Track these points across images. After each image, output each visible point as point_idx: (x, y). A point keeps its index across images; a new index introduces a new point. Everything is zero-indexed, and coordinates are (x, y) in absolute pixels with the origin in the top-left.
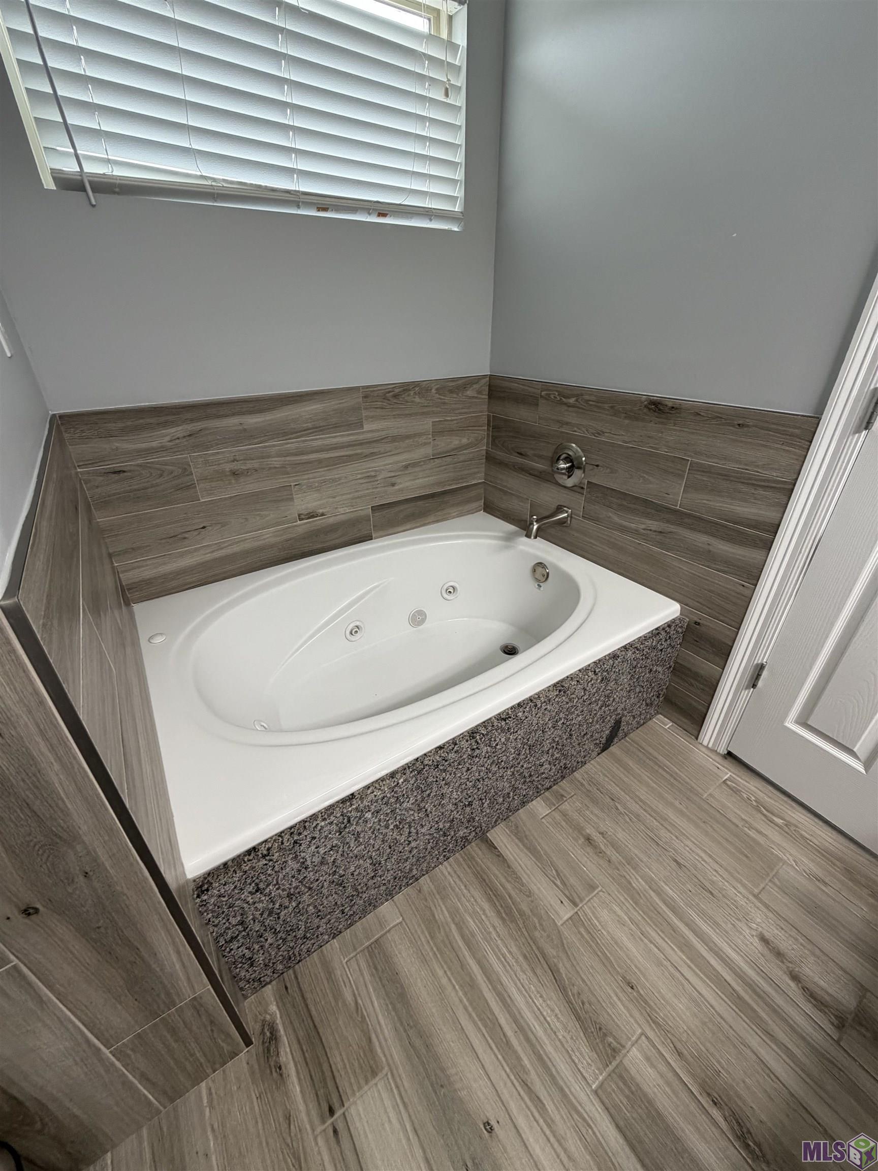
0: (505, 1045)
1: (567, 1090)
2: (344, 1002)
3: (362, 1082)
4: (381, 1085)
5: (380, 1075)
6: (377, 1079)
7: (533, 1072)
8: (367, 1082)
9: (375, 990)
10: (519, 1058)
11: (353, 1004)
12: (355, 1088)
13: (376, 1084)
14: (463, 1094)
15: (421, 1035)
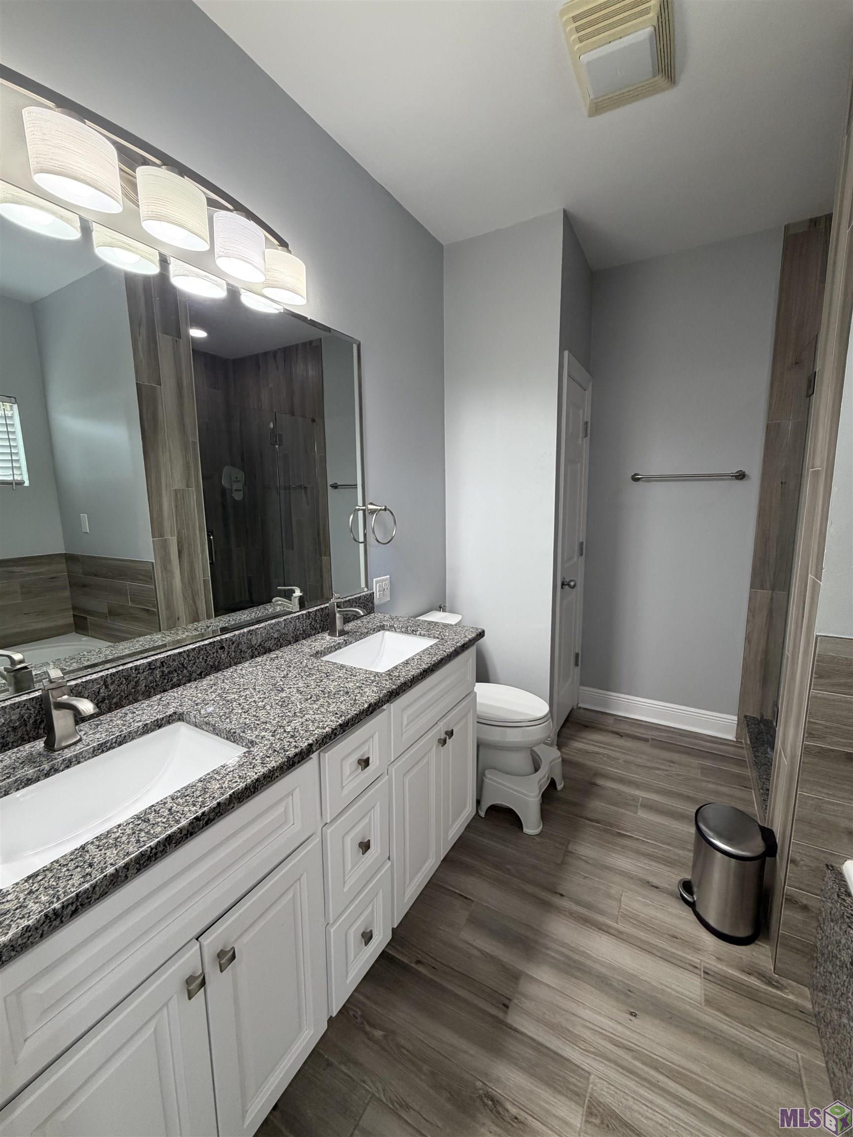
0: (656, 1066)
1: (607, 1063)
2: (764, 1026)
3: (706, 993)
4: (699, 998)
5: (703, 1003)
6: (703, 1000)
7: (631, 1060)
8: (705, 995)
9: (759, 1047)
10: (644, 1063)
11: (758, 1028)
12: (706, 988)
13: (701, 997)
14: (657, 1022)
15: (705, 1038)
